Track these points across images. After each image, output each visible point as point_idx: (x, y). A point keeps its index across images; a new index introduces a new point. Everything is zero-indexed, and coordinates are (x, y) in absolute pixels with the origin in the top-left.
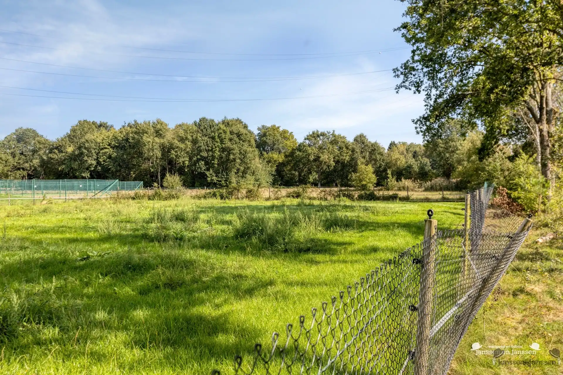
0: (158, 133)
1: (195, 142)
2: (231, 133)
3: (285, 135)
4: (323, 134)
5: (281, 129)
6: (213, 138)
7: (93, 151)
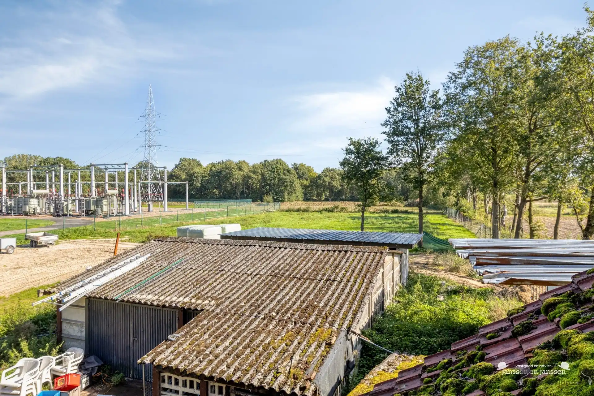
0: (240, 169)
1: (263, 175)
2: (284, 169)
3: (309, 169)
4: (333, 170)
5: (306, 166)
6: (274, 172)
7: (199, 179)
